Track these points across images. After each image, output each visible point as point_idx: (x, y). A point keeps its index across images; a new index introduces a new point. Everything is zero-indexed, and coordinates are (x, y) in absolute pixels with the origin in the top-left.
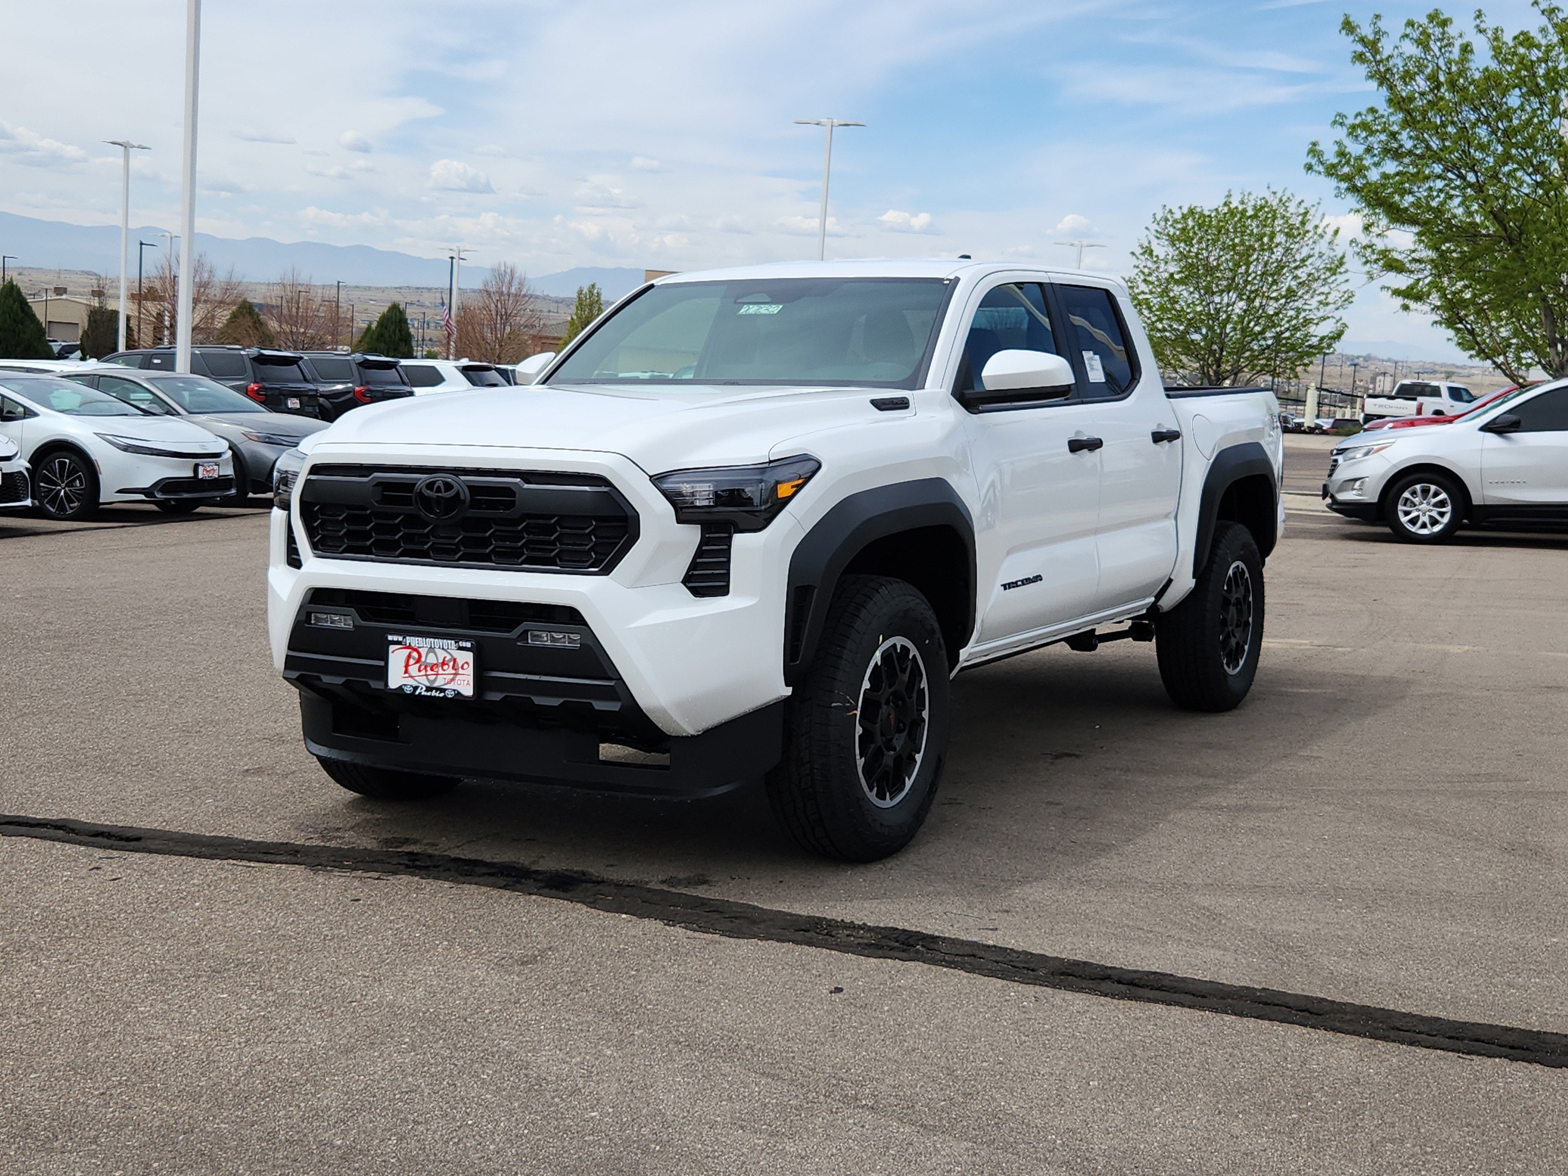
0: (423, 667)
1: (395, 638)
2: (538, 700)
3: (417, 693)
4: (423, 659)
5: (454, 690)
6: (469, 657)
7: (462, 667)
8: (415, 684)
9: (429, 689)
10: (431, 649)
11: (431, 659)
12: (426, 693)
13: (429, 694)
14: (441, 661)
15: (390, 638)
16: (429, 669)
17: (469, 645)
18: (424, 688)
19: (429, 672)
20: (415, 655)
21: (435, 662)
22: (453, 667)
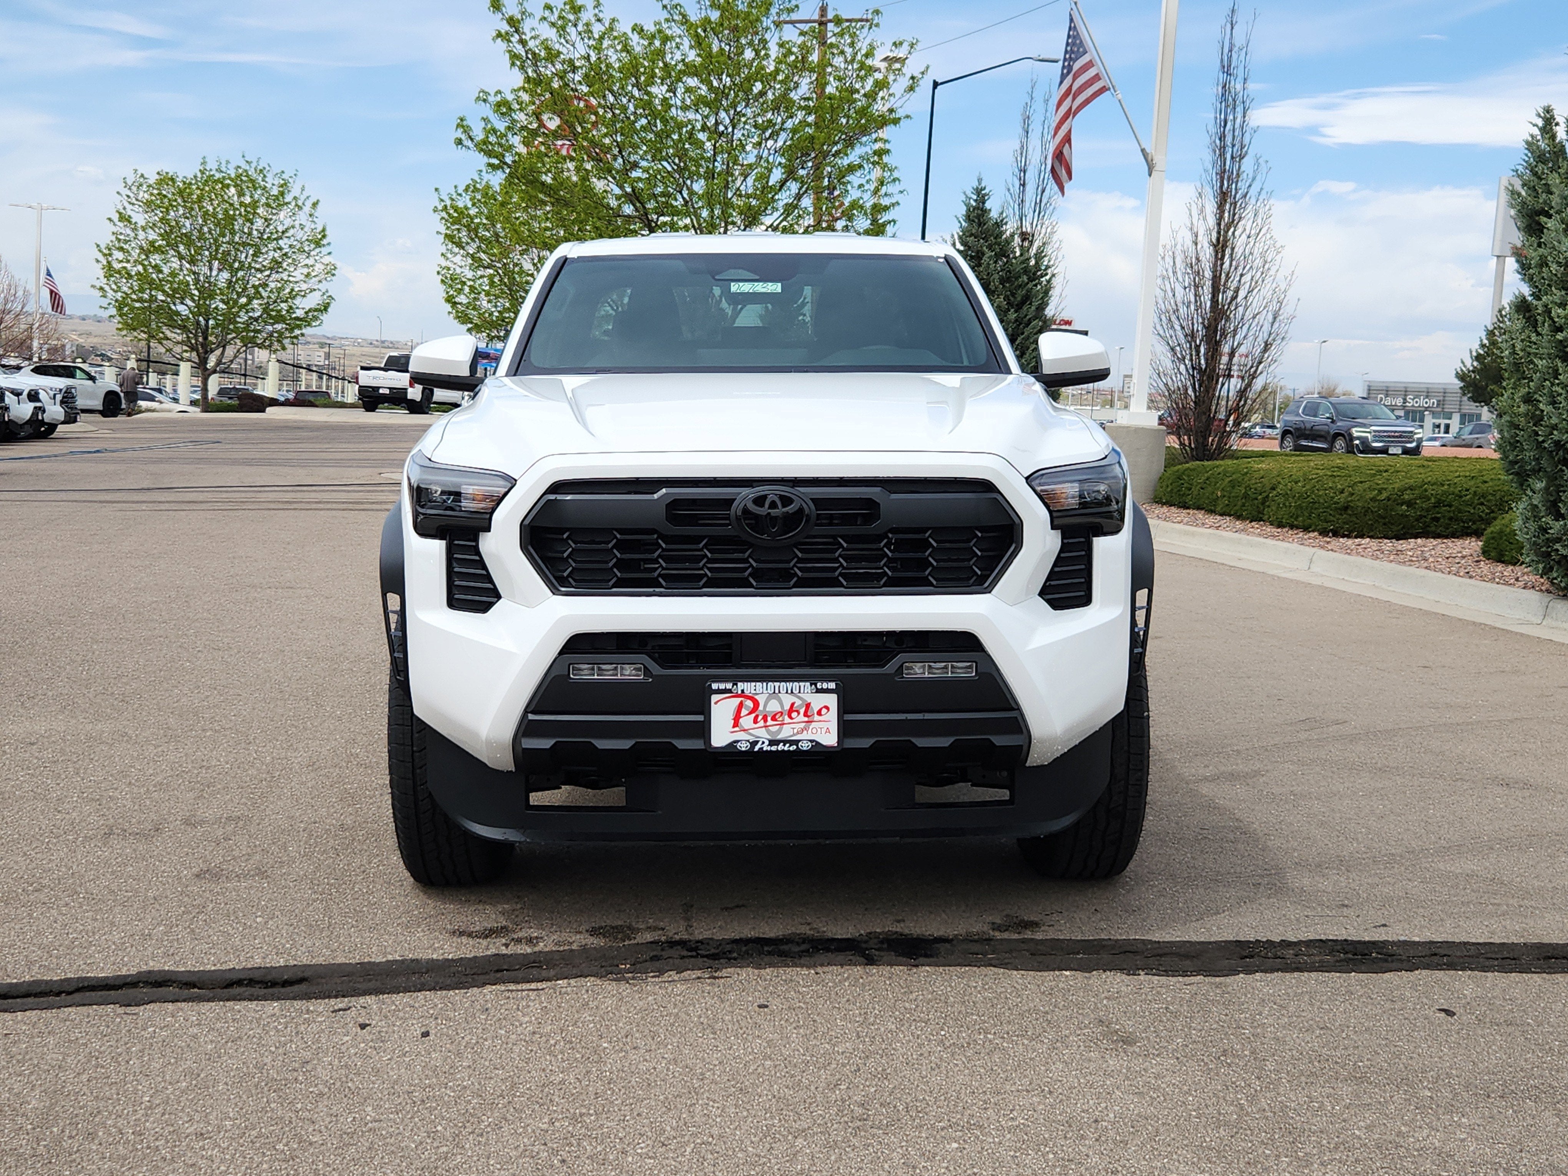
0: (760, 717)
1: (722, 686)
2: (921, 742)
3: (756, 749)
4: (761, 708)
5: (811, 741)
6: (832, 700)
7: (819, 713)
8: (752, 739)
9: (772, 743)
10: (774, 694)
11: (773, 706)
12: (769, 748)
13: (774, 748)
14: (787, 707)
15: (715, 686)
16: (769, 719)
17: (832, 685)
18: (767, 742)
19: (770, 722)
20: (749, 704)
21: (780, 710)
22: (806, 715)
